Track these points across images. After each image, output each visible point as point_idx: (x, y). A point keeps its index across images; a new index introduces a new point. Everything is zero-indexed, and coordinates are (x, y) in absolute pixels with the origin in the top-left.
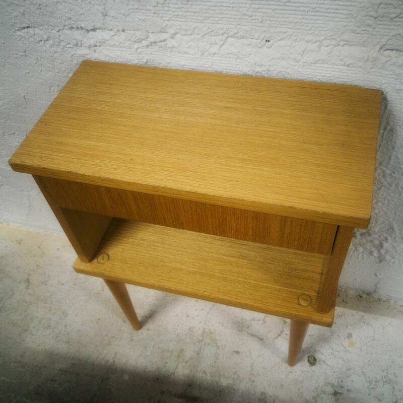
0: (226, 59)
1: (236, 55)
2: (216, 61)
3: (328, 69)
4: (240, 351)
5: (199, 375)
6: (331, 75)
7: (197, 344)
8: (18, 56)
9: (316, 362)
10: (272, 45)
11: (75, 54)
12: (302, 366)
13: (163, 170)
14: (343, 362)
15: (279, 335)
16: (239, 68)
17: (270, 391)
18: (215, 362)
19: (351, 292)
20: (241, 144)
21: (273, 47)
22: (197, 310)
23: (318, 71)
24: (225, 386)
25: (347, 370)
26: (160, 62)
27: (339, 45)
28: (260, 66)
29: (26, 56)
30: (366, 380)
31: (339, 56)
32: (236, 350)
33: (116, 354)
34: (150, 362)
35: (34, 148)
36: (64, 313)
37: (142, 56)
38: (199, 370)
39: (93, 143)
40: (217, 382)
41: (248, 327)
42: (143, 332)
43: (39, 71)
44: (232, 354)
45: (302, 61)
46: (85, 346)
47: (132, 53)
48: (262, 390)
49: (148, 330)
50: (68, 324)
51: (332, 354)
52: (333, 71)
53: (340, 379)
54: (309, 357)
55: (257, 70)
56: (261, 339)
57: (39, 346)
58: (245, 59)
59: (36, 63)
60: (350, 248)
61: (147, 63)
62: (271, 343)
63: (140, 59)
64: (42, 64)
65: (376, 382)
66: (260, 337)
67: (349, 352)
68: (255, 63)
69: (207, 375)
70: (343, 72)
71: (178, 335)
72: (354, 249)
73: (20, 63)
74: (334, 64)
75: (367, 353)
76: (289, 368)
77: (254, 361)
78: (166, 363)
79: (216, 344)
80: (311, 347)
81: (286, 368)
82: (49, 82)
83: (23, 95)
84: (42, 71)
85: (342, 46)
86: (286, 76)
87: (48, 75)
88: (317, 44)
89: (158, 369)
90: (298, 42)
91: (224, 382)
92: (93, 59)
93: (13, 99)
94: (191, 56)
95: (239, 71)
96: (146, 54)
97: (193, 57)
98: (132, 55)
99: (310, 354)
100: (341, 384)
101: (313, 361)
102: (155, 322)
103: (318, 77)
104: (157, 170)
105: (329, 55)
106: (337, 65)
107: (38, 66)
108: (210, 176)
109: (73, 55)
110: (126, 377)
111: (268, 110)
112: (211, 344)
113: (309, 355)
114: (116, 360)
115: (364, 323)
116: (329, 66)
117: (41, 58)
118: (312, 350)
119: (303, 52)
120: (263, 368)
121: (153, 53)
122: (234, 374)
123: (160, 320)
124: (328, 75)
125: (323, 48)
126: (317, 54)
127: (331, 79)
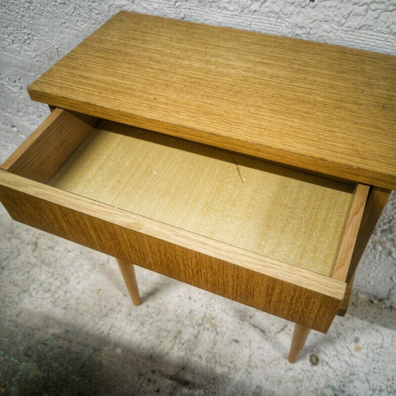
0: (266, 18)
1: (277, 14)
2: (255, 20)
3: (372, 37)
4: (239, 340)
5: (195, 359)
6: (375, 44)
7: (196, 327)
8: (57, 4)
9: (318, 362)
10: (316, 6)
11: (113, 5)
12: (304, 364)
13: (186, 111)
14: (347, 366)
15: (282, 330)
16: (279, 29)
17: (266, 386)
18: (213, 348)
19: (363, 296)
20: (272, 96)
21: (316, 8)
22: (200, 294)
23: (361, 38)
24: (219, 374)
25: (351, 374)
26: (198, 18)
27: (387, 11)
28: (302, 27)
29: (64, 4)
30: (370, 388)
31: (386, 23)
32: (236, 338)
33: (112, 326)
34: (146, 339)
35: (55, 79)
36: (66, 279)
37: (181, 10)
38: (194, 354)
39: (118, 80)
40: (211, 369)
41: (251, 317)
42: (143, 309)
43: (75, 21)
44: (231, 342)
45: (346, 25)
46: (82, 314)
47: (170, 6)
48: (259, 384)
49: (148, 307)
50: (68, 290)
51: (336, 356)
52: (377, 39)
53: (342, 383)
54: (311, 356)
55: (296, 33)
56: (263, 331)
57: (36, 308)
58: (286, 19)
59: (73, 13)
60: (368, 245)
61: (184, 18)
62: (273, 336)
63: (177, 14)
64: (79, 14)
65: (380, 391)
66: (262, 329)
67: (355, 357)
68: (296, 25)
69: (202, 360)
70: (388, 42)
71: (177, 316)
72: (372, 247)
73: (57, 11)
74: (380, 32)
75: (374, 360)
76: (289, 365)
77: (253, 352)
78: (162, 342)
79: (216, 330)
80: (315, 346)
81: (286, 364)
82: (84, 34)
83: (56, 47)
84: (78, 21)
85: (391, 11)
86: (326, 42)
87: (83, 27)
88: (365, 7)
89: (153, 347)
90: (344, 3)
91: (219, 370)
92: (130, 11)
93: (46, 51)
94: (230, 13)
95: (278, 32)
96: (185, 8)
97: (232, 13)
98: (169, 9)
99: (314, 353)
100: (343, 388)
101: (315, 361)
102: (155, 300)
103: (360, 45)
104: (180, 111)
105: (376, 21)
106: (383, 33)
107: (75, 16)
108: (237, 121)
109: (110, 6)
110: (119, 351)
111: (305, 68)
112: (210, 329)
113: (311, 354)
114: (111, 332)
115: (373, 329)
116: (374, 34)
117: (79, 7)
118: (315, 349)
119: (349, 14)
120: (262, 361)
121: (191, 8)
122: (231, 362)
123: (162, 298)
124: (371, 44)
125: (370, 12)
126: (362, 19)
127: (374, 48)
